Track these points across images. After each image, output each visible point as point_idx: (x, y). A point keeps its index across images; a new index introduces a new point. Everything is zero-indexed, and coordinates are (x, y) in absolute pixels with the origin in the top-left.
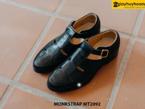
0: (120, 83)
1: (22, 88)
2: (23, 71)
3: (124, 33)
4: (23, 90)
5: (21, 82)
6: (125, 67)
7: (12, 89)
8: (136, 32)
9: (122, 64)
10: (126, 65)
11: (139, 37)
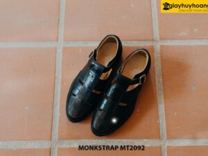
0: (163, 100)
1: (66, 145)
2: (57, 126)
3: (145, 40)
4: (68, 146)
5: (61, 138)
6: (161, 80)
7: (56, 150)
8: (157, 34)
9: (156, 78)
10: (161, 77)
11: (162, 39)
